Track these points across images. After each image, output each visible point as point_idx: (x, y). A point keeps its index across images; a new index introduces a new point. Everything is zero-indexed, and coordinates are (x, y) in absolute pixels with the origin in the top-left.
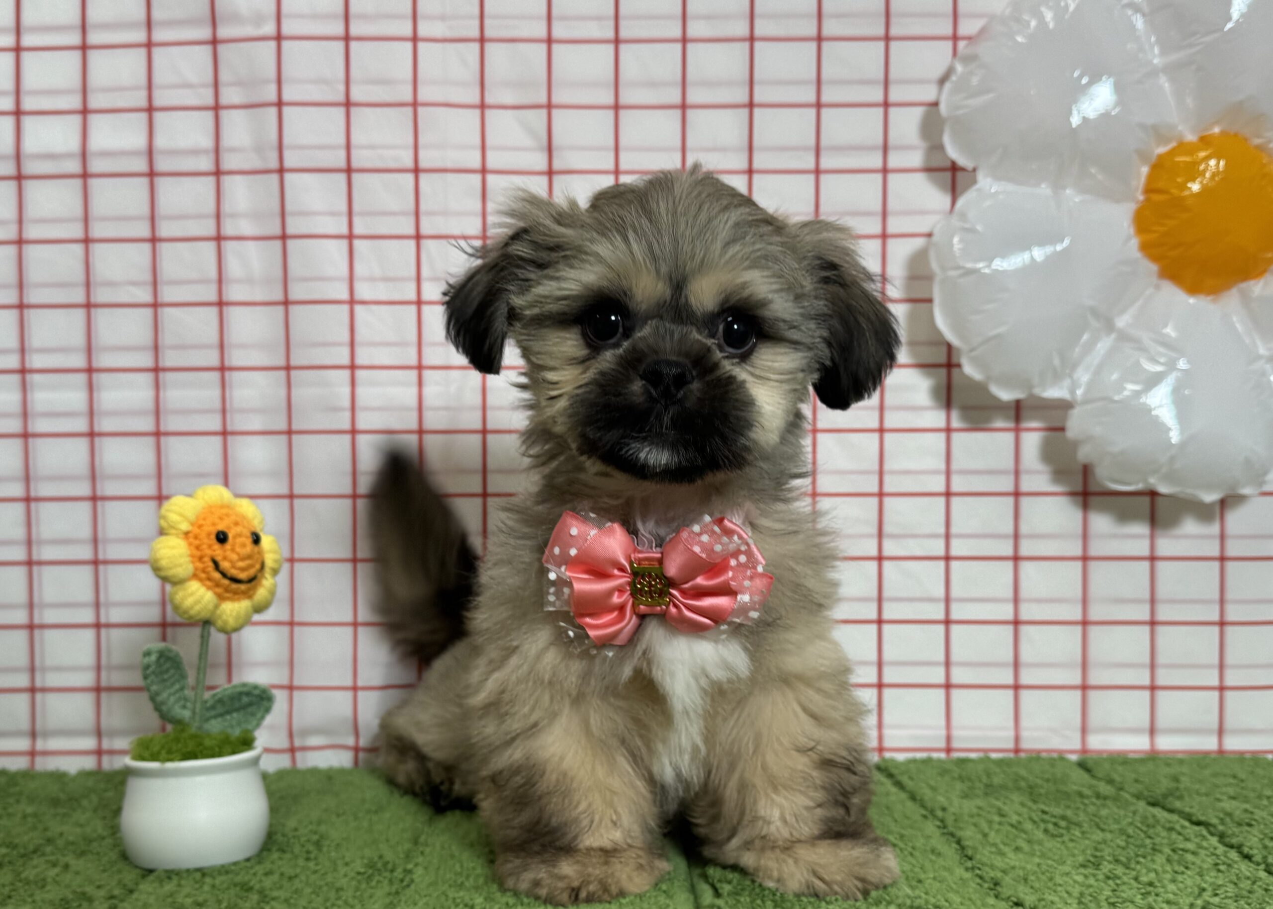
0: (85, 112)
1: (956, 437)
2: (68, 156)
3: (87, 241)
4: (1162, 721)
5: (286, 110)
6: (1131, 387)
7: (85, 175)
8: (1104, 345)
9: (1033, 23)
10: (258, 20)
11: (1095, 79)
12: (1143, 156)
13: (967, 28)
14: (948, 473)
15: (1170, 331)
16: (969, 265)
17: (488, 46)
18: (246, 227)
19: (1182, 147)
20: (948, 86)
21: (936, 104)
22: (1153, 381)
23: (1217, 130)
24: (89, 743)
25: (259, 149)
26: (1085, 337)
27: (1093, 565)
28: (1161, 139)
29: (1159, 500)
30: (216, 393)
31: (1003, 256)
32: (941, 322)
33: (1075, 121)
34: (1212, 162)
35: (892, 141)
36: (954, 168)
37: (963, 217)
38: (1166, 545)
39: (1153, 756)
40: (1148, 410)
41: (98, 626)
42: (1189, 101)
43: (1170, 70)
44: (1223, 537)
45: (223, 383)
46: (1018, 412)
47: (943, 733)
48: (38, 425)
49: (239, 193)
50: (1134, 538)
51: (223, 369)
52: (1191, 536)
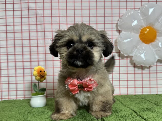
0: (22, 25)
1: (120, 60)
2: (20, 30)
3: (22, 39)
4: (144, 91)
5: (45, 25)
6: (139, 54)
7: (22, 32)
8: (136, 50)
9: (128, 14)
10: (41, 14)
11: (135, 21)
12: (140, 29)
13: (121, 15)
14: (120, 64)
15: (143, 48)
16: (121, 41)
17: (68, 17)
18: (40, 38)
19: (144, 28)
20: (119, 21)
21: (117, 23)
22: (142, 53)
23: (148, 26)
24: (23, 97)
25: (42, 29)
26: (134, 49)
27: (136, 74)
28: (142, 27)
29: (143, 67)
30: (37, 56)
31: (125, 40)
32: (118, 47)
33: (133, 25)
34: (148, 30)
35: (113, 27)
36: (119, 31)
37: (121, 36)
38: (144, 72)
39: (143, 95)
40: (141, 57)
41: (24, 83)
42: (145, 23)
43: (143, 19)
44: (150, 71)
45: (38, 56)
46: (127, 57)
47: (119, 93)
48: (17, 60)
49: (40, 34)
50: (140, 71)
51: (38, 54)
52: (146, 71)
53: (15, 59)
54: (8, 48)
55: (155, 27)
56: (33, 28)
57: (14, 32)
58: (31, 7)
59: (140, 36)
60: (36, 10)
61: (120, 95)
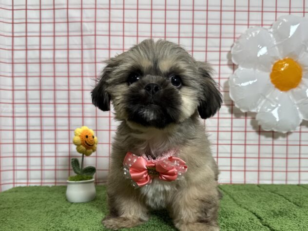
0: (54, 49)
1: (234, 120)
2: (50, 59)
3: (54, 76)
4: (275, 178)
5: (97, 50)
6: (269, 110)
7: (54, 63)
8: (263, 101)
9: (250, 36)
10: (91, 31)
11: (263, 47)
12: (272, 63)
13: (237, 36)
14: (232, 127)
15: (277, 98)
16: (237, 84)
18: (88, 74)
19: (280, 61)
20: (233, 48)
21: (230, 51)
22: (274, 108)
23: (287, 58)
24: (53, 181)
25: (91, 58)
26: (260, 100)
27: (261, 146)
28: (276, 60)
29: (275, 133)
30: (81, 109)
31: (244, 83)
32: (231, 96)
33: (258, 56)
34: (286, 64)
35: (221, 58)
36: (234, 65)
37: (235, 75)
38: (276, 142)
39: (272, 185)
40: (272, 114)
41: (56, 157)
42: (282, 52)
43: (278, 45)
44: (287, 141)
45: (83, 107)
46: (246, 114)
47: (230, 180)
48: (44, 115)
49: (87, 67)
50: (269, 141)
51: (83, 104)
52: (281, 140)
53: (41, 112)
54: (30, 92)
55: (299, 60)
56: (75, 56)
57: (40, 63)
58: (72, 18)
59: (272, 76)
60: (81, 22)
61: (231, 183)
